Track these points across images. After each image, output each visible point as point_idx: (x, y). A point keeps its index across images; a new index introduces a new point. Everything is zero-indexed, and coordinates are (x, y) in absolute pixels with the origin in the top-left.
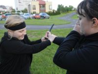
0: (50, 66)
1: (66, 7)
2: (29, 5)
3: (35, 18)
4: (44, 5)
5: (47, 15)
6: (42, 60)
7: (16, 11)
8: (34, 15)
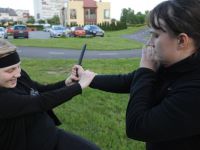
0: (103, 131)
1: (139, 13)
2: (63, 9)
3: (75, 36)
4: (93, 10)
5: (100, 30)
6: (86, 120)
7: (36, 20)
8: (73, 29)
